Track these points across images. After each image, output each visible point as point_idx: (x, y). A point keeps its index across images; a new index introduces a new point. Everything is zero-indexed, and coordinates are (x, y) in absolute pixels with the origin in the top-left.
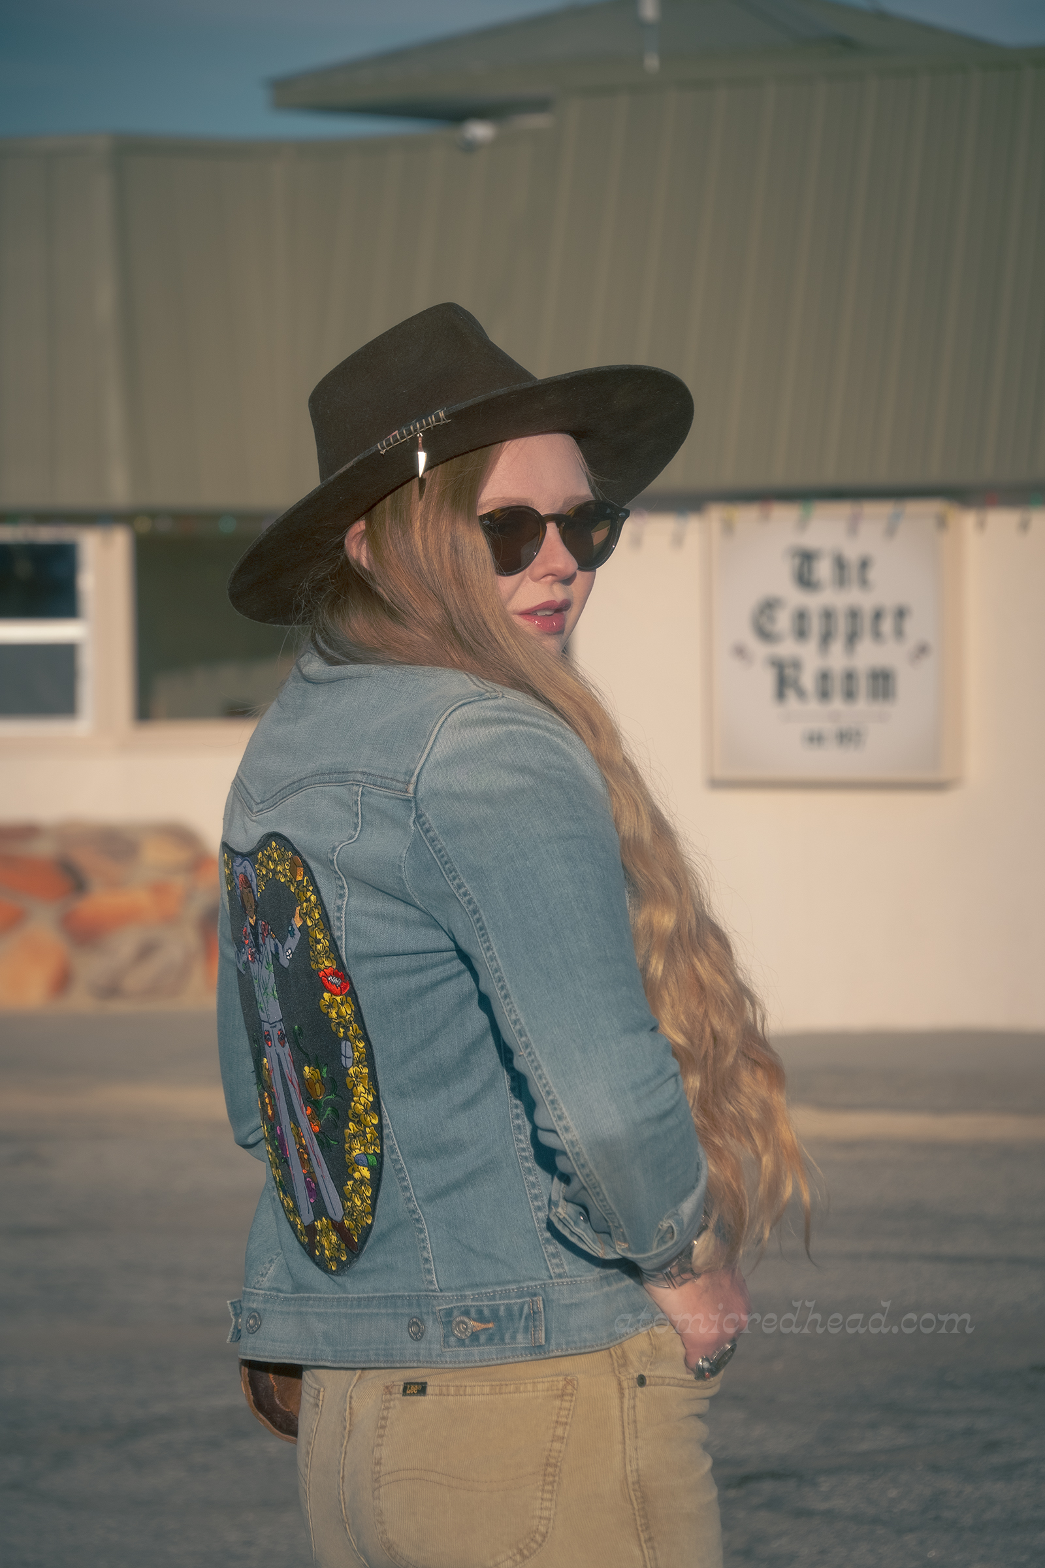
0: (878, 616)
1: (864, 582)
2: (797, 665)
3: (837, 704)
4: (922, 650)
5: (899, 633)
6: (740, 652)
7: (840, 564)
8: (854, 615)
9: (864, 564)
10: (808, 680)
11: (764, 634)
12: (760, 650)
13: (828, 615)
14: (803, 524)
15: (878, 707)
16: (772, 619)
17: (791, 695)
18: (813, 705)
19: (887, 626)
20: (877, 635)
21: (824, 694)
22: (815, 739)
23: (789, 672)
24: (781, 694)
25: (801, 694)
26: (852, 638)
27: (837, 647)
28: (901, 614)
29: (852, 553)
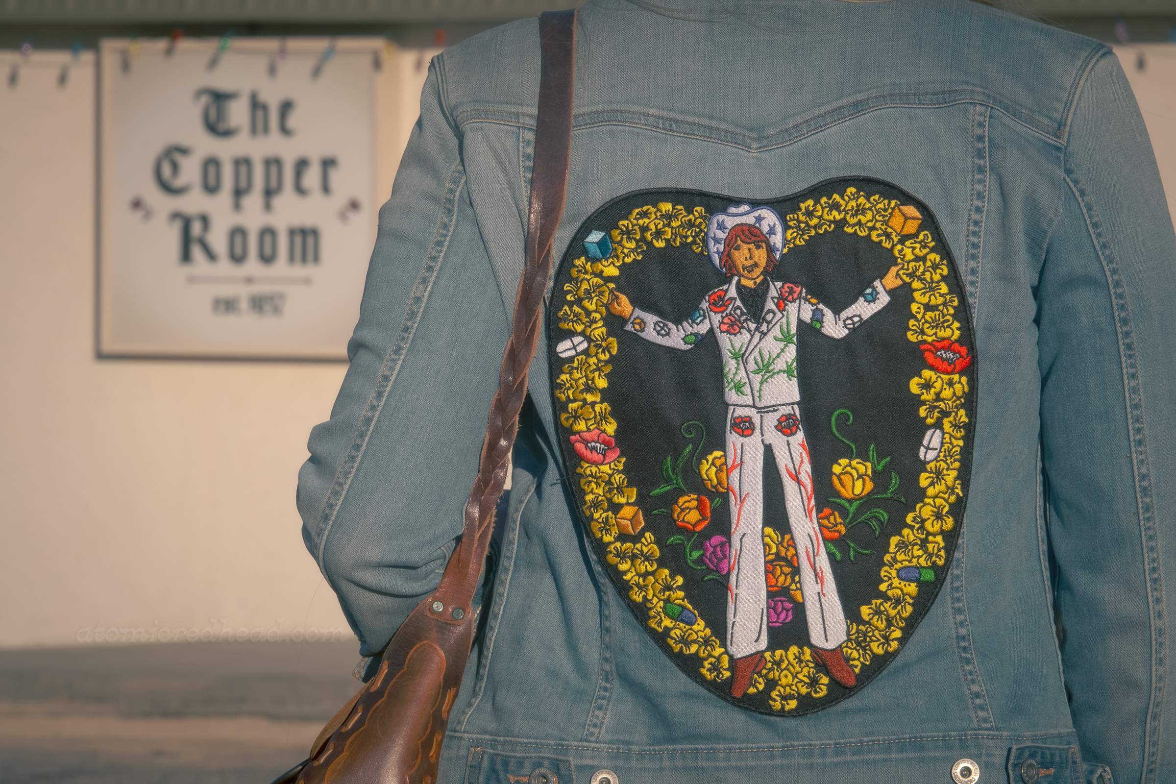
0: (302, 165)
1: (285, 130)
2: (205, 220)
3: (252, 266)
4: (354, 205)
5: (326, 188)
6: (137, 204)
7: (256, 105)
8: (273, 163)
9: (286, 107)
10: (218, 240)
11: (167, 188)
12: (163, 204)
13: (243, 163)
14: (213, 63)
15: (299, 271)
16: (175, 167)
17: (197, 252)
18: (224, 267)
19: (312, 178)
20: (300, 190)
21: (237, 258)
22: (227, 305)
23: (196, 228)
24: (186, 256)
25: (211, 256)
26: (269, 193)
27: (253, 201)
28: (328, 164)
29: (272, 97)
